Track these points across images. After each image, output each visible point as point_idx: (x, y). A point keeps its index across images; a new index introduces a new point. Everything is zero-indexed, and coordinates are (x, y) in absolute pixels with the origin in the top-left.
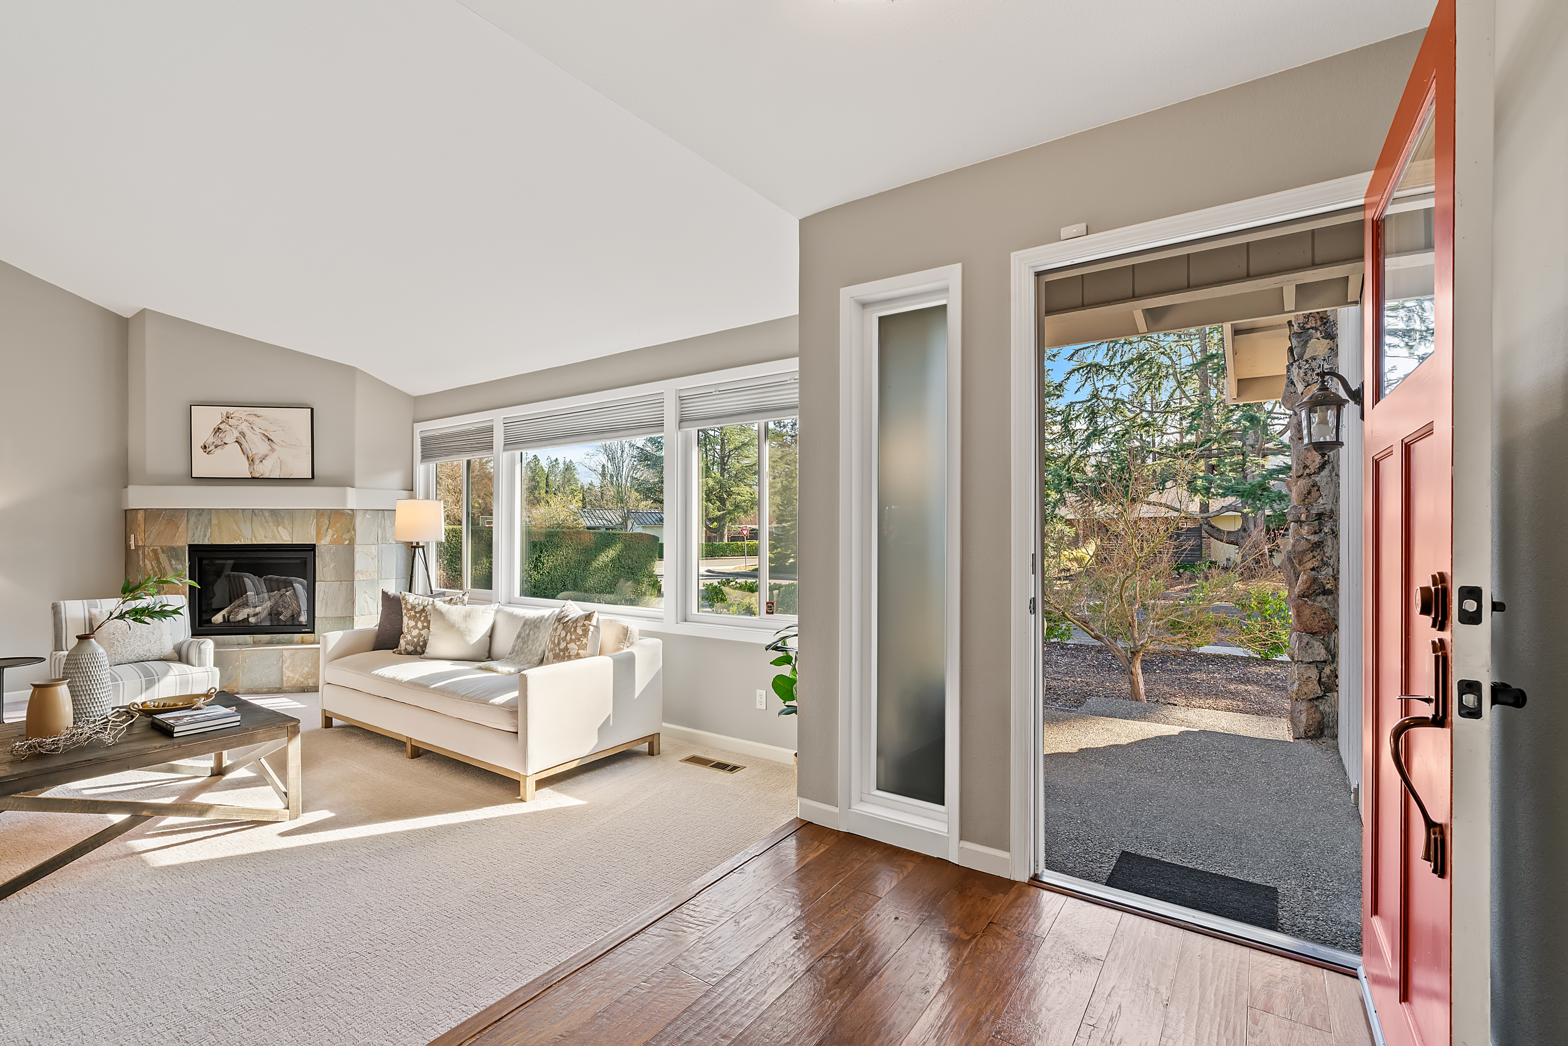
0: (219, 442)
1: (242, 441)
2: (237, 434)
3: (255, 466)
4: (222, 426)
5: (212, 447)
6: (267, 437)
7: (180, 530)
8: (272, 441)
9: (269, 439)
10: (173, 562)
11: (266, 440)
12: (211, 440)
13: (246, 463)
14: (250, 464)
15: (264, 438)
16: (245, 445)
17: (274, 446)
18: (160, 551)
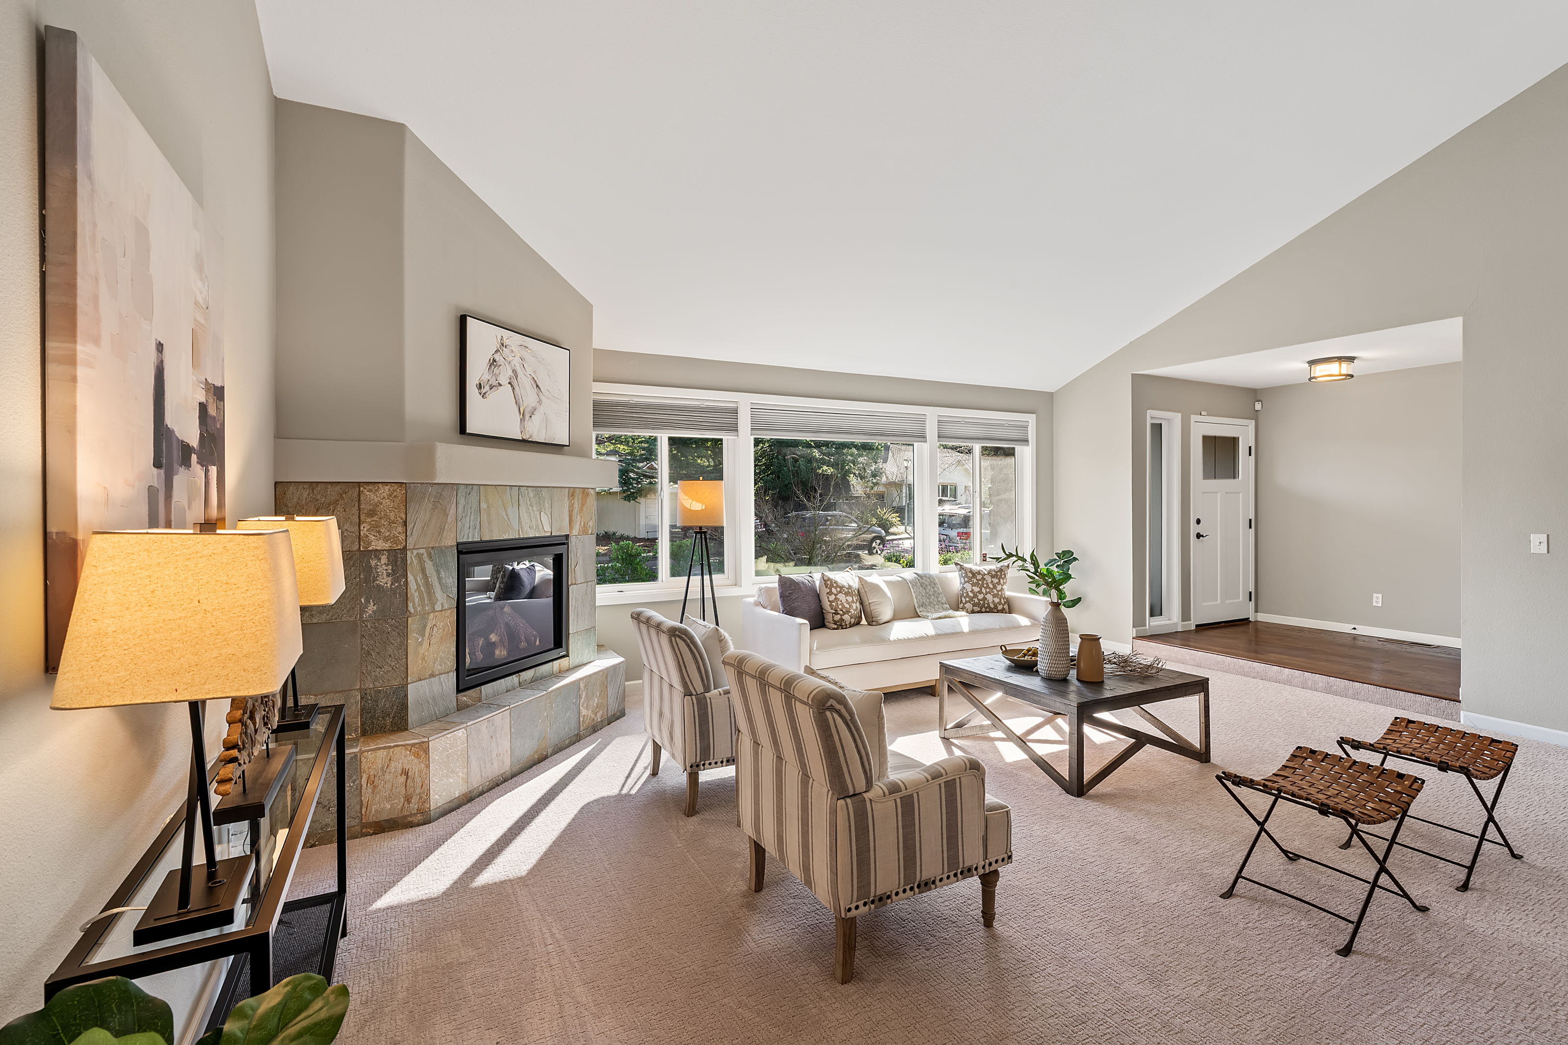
0: (495, 383)
1: (515, 383)
2: (510, 373)
3: (525, 421)
4: (497, 357)
5: (487, 388)
6: (536, 382)
7: (449, 519)
8: (539, 388)
9: (537, 386)
10: (443, 574)
11: (535, 386)
12: (486, 377)
13: (518, 418)
14: (521, 420)
15: (533, 383)
16: (517, 388)
17: (542, 397)
18: (425, 555)
